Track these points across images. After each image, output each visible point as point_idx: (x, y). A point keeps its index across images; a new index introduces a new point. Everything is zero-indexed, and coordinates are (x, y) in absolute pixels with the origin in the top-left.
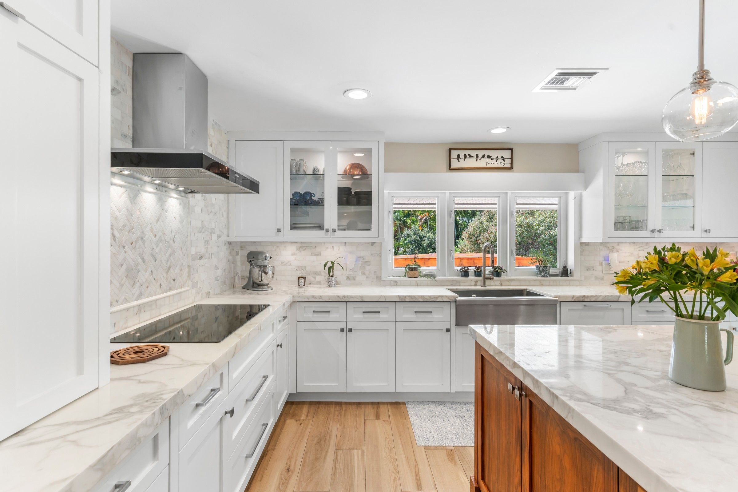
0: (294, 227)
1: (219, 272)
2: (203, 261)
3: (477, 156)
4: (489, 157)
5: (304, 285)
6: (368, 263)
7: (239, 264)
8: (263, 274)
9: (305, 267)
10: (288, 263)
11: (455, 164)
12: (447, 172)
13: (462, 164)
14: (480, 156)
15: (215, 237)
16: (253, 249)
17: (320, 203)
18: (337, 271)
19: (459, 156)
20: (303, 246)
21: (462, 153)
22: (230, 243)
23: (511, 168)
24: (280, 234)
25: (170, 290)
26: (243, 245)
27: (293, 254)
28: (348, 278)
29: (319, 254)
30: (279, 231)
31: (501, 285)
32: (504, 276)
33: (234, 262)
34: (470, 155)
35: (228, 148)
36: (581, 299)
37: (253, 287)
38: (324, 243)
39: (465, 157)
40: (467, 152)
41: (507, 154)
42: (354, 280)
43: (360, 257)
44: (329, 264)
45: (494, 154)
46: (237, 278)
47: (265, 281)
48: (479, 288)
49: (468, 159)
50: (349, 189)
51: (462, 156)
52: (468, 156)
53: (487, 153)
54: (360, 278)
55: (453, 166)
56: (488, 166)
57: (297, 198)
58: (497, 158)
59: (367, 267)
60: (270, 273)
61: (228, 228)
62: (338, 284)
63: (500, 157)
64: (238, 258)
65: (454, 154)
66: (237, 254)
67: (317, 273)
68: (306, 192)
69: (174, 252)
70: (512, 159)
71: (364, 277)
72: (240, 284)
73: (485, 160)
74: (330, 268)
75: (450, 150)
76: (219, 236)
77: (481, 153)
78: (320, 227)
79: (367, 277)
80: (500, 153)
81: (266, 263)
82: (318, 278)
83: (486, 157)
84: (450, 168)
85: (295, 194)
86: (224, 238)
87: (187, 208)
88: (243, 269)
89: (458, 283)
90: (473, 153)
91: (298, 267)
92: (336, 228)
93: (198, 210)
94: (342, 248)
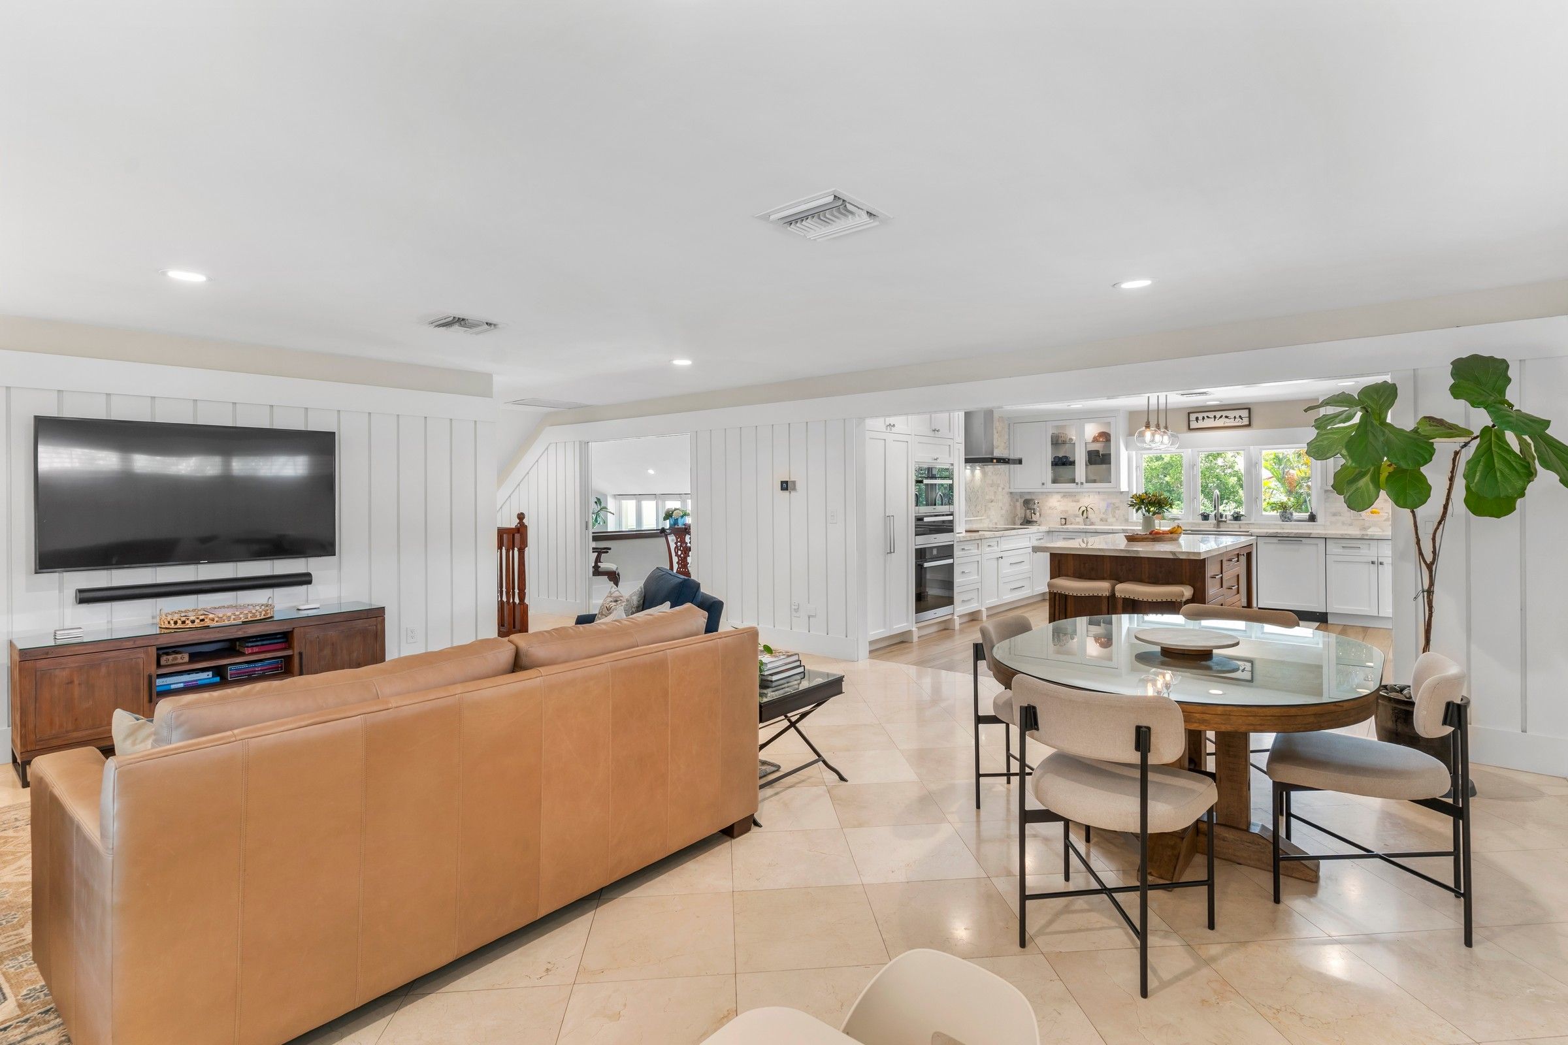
0: (1054, 481)
1: (1003, 512)
2: (993, 504)
3: (1215, 417)
4: (1226, 417)
5: (1065, 524)
6: (1118, 508)
7: (1019, 508)
8: (1033, 515)
9: (1067, 511)
10: (1055, 508)
11: (1194, 425)
12: (1187, 432)
13: (1201, 424)
14: (1218, 416)
15: (1000, 489)
16: (1028, 497)
17: (1073, 463)
18: (1091, 515)
19: (1197, 419)
20: (1066, 495)
21: (1200, 416)
22: (1011, 493)
23: (1249, 425)
24: (1044, 486)
25: (977, 516)
26: (1021, 494)
27: (1059, 501)
28: (1101, 520)
29: (1078, 501)
30: (1043, 484)
31: (1240, 528)
32: (1244, 521)
33: (1015, 507)
34: (1208, 417)
35: (1009, 429)
36: (1275, 535)
37: (1027, 523)
38: (1082, 492)
39: (1203, 418)
40: (1205, 415)
41: (1245, 413)
42: (1107, 521)
43: (1111, 503)
44: (1084, 508)
45: (1231, 414)
46: (1017, 519)
47: (1034, 519)
48: (1215, 529)
49: (1206, 420)
50: (1098, 452)
51: (1200, 418)
52: (1206, 418)
53: (1224, 413)
54: (1111, 520)
55: (1191, 427)
56: (1226, 425)
57: (1057, 460)
58: (1235, 418)
59: (1117, 511)
60: (1038, 514)
61: (1010, 483)
62: (1092, 524)
63: (1237, 417)
64: (1018, 504)
65: (1193, 417)
66: (1017, 501)
67: (1077, 516)
68: (1063, 457)
69: (978, 498)
70: (1250, 417)
71: (1115, 519)
72: (1019, 522)
73: (1223, 419)
74: (1083, 511)
75: (1189, 414)
76: (1003, 489)
77: (1218, 414)
78: (1073, 481)
79: (1117, 520)
80: (1237, 413)
81: (1035, 507)
82: (1078, 520)
83: (1224, 417)
84: (1190, 429)
85: (1055, 458)
86: (1007, 490)
87: (984, 474)
88: (1020, 511)
89: (1199, 525)
90: (1211, 415)
91: (1062, 511)
92: (1084, 481)
93: (990, 474)
94: (1097, 497)
